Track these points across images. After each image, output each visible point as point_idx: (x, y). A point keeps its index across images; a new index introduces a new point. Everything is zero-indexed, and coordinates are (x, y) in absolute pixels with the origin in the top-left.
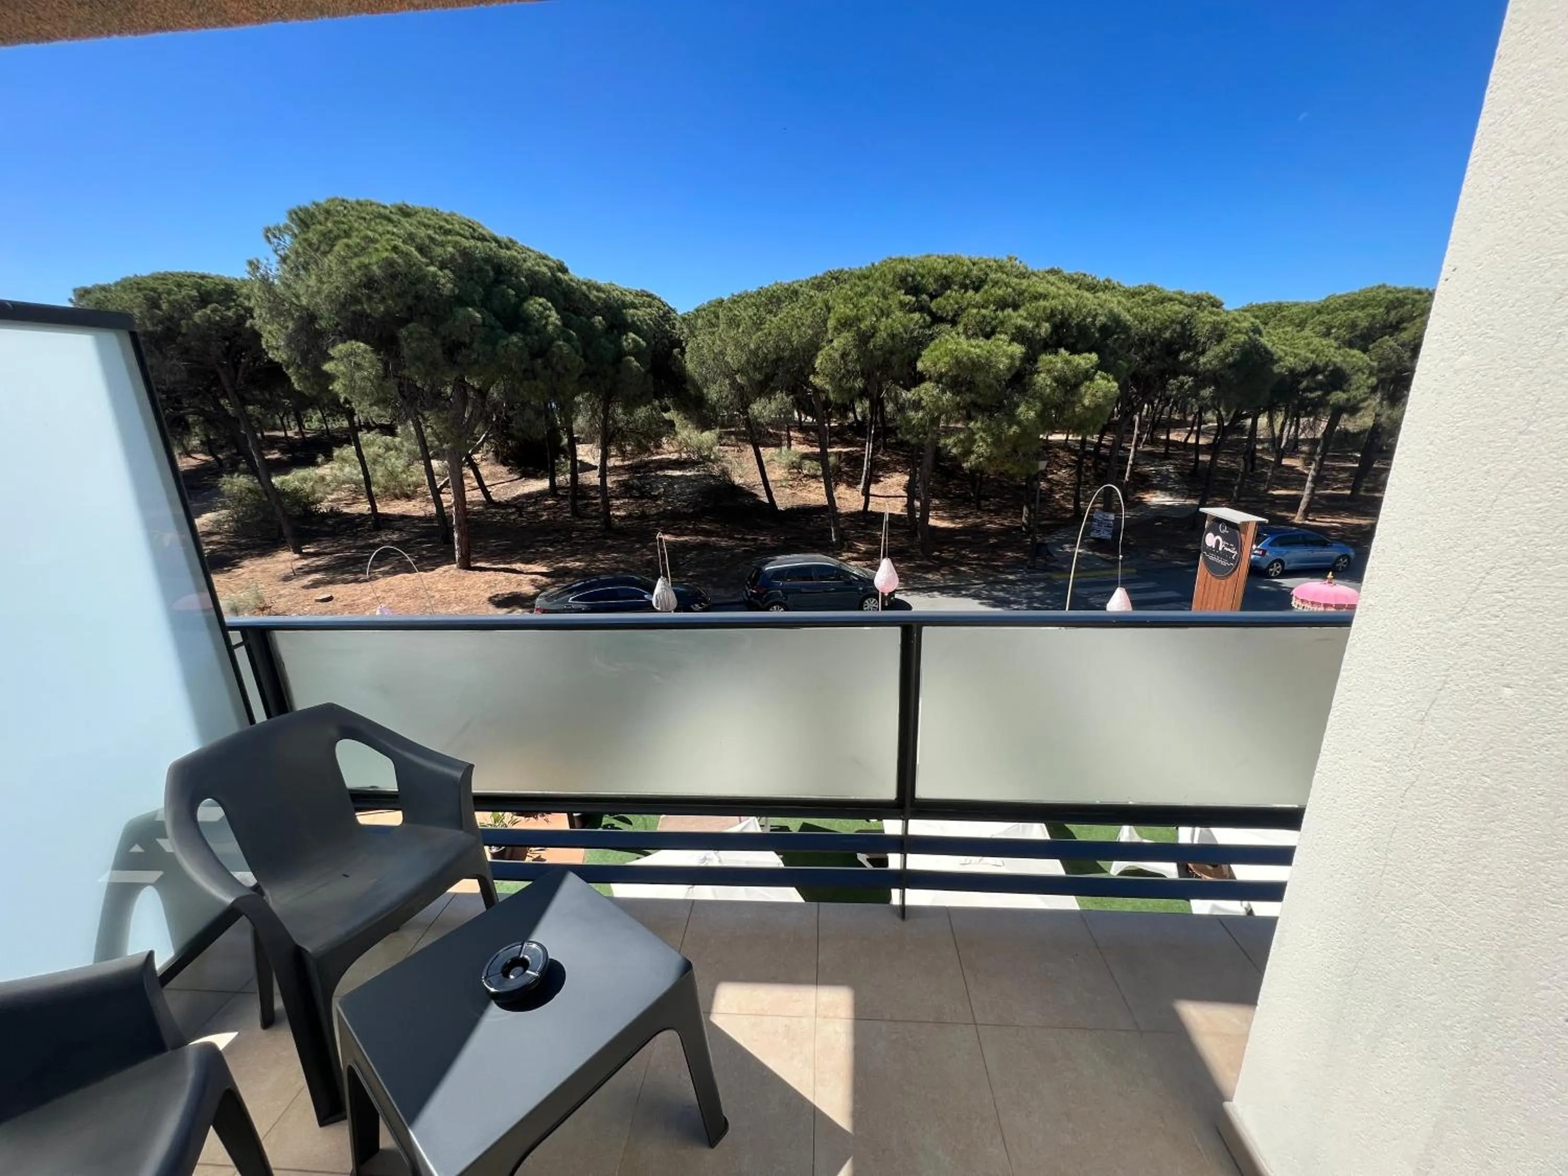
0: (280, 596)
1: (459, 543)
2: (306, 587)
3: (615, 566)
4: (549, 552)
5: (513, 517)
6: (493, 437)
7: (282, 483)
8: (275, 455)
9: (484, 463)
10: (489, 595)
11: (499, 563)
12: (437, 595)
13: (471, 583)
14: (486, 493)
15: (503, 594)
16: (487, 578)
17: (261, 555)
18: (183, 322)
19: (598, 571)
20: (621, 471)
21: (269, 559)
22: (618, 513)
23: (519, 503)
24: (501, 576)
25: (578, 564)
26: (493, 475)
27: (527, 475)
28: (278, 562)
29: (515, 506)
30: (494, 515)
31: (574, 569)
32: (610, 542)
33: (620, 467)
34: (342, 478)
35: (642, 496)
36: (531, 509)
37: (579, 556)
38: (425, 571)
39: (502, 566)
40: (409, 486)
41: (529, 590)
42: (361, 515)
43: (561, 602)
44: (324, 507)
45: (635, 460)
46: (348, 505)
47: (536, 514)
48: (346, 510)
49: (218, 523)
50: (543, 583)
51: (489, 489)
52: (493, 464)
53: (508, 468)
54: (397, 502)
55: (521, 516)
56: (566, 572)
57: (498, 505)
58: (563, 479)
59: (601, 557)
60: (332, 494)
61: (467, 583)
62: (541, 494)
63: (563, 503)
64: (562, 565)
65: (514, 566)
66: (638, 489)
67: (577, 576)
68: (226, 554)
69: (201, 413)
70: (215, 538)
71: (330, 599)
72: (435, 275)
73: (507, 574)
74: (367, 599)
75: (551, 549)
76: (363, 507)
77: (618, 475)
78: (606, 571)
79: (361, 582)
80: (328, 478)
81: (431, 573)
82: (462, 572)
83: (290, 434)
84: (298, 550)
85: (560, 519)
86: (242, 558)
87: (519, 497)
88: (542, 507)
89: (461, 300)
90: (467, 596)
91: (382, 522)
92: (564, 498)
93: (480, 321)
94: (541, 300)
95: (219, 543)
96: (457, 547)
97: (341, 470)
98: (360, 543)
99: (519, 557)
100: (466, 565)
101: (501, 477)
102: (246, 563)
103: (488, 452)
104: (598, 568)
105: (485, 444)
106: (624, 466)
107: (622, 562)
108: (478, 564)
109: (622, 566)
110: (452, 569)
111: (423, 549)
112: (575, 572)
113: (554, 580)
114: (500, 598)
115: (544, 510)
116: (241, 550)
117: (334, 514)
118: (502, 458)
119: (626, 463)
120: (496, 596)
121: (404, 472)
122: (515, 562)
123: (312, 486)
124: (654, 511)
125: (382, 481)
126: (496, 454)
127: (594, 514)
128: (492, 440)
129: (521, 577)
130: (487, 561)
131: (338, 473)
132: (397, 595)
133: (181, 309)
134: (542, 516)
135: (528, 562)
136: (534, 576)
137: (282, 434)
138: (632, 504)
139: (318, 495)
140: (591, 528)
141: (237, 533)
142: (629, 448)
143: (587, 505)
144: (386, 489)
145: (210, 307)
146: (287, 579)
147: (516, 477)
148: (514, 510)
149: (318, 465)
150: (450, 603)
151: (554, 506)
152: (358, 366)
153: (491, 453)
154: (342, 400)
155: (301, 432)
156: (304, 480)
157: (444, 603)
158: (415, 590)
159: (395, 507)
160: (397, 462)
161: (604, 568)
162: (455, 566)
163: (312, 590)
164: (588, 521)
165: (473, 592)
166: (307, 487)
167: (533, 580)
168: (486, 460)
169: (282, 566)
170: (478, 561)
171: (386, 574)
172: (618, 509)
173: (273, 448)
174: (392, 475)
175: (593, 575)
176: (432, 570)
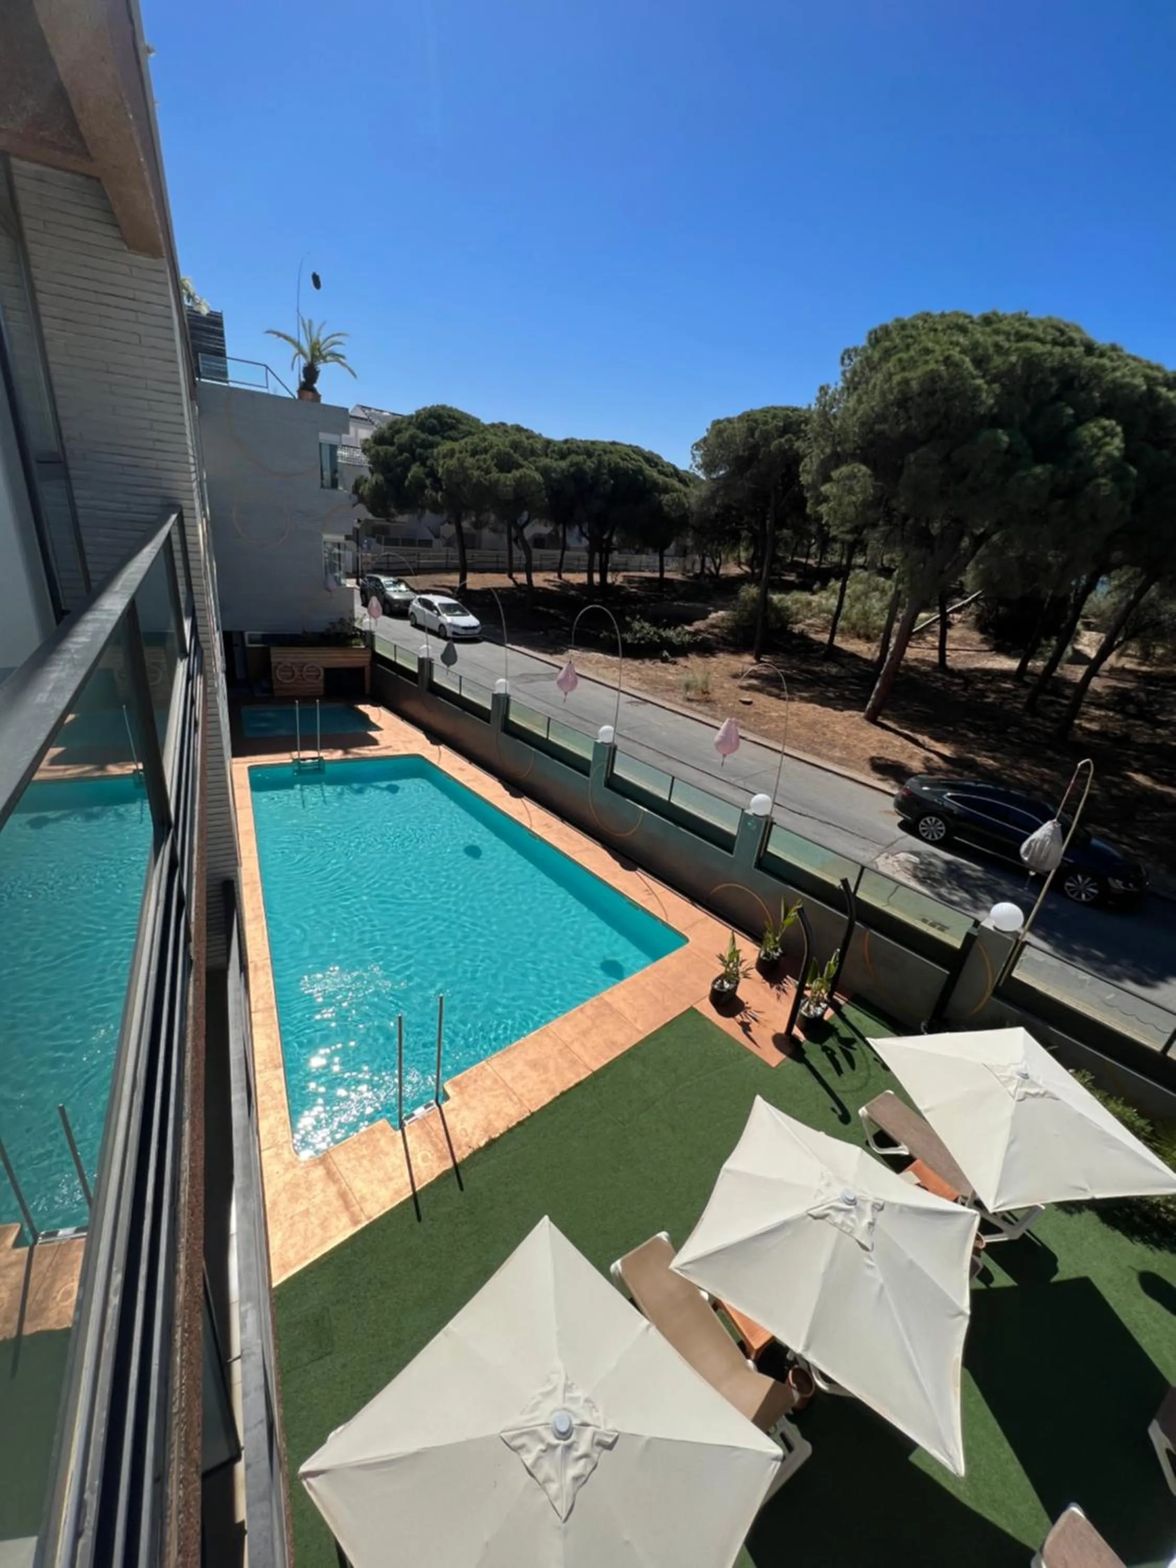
0: (722, 687)
1: (877, 694)
2: (742, 688)
3: (1037, 782)
4: (968, 737)
5: (955, 688)
6: (984, 600)
7: (780, 600)
8: (792, 577)
9: (960, 625)
10: (874, 754)
11: (906, 728)
12: (829, 735)
13: (867, 736)
14: (942, 656)
15: (887, 760)
16: (884, 738)
17: (733, 653)
18: (763, 449)
19: (1012, 781)
20: (1130, 677)
21: (735, 658)
22: (1087, 725)
23: (969, 677)
24: (899, 741)
25: (991, 762)
26: (962, 640)
27: (1000, 649)
28: (740, 662)
29: (963, 678)
30: (937, 679)
31: (983, 766)
32: (1050, 753)
33: (1131, 672)
34: (824, 607)
35: (1140, 715)
36: (981, 686)
37: (999, 755)
38: (835, 709)
39: (906, 732)
40: (874, 629)
41: (916, 765)
42: (821, 643)
43: (935, 794)
44: (797, 628)
45: (1161, 669)
46: (817, 632)
47: (982, 694)
48: (813, 636)
49: (723, 619)
50: (935, 765)
51: (948, 653)
52: (968, 628)
53: (982, 636)
54: (856, 641)
55: (965, 690)
56: (972, 766)
57: (951, 672)
58: (1038, 664)
59: (1026, 766)
60: (809, 619)
61: (862, 734)
62: (1004, 675)
63: (1023, 692)
64: (971, 756)
65: (920, 738)
66: (1139, 704)
67: (980, 774)
68: (714, 644)
69: (750, 529)
70: (716, 631)
71: (749, 703)
72: (978, 389)
73: (905, 742)
74: (774, 714)
75: (971, 735)
76: (824, 637)
77: (1118, 680)
78: (1021, 785)
79: (780, 699)
80: (814, 604)
81: (837, 713)
82: (865, 723)
83: (811, 562)
84: (758, 658)
85: (1007, 707)
86: (722, 651)
87: (977, 670)
88: (993, 688)
89: (994, 421)
90: (855, 746)
91: (832, 653)
92: (1026, 685)
93: (1005, 446)
94: (1106, 423)
95: (716, 635)
96: (873, 696)
97: (827, 599)
98: (804, 667)
99: (931, 730)
100: (872, 719)
101: (970, 645)
102: (721, 655)
103: (971, 614)
104: (1014, 777)
105: (973, 605)
106: (1138, 671)
107: (1050, 782)
108: (885, 722)
109: (1046, 787)
110: (857, 716)
111: (849, 690)
112: (981, 769)
113: (950, 768)
114: (882, 762)
115: (994, 692)
116: (725, 645)
117: (802, 636)
118: (982, 625)
119: (1144, 668)
120: (880, 758)
121: (877, 614)
122: (923, 734)
123: (798, 609)
124: (1144, 739)
125: (854, 617)
126: (979, 618)
127: (1054, 715)
128: (982, 604)
129: (917, 750)
130: (895, 722)
131: (824, 602)
132: (799, 721)
133: (767, 438)
134: (988, 697)
135: (938, 739)
136: (932, 755)
137: (804, 560)
138: (1118, 720)
139: (800, 617)
140: (1038, 730)
141: (731, 631)
142: (1160, 651)
143: (1052, 703)
144: (854, 627)
145: (787, 437)
146: (736, 676)
147: (987, 648)
148: (961, 681)
149: (814, 593)
150: (835, 747)
151: (1009, 690)
152: (851, 491)
153: (973, 617)
154: (823, 522)
155: (820, 563)
156: (796, 601)
157: (830, 744)
158: (815, 723)
159: (852, 644)
160: (876, 604)
161: (1018, 779)
162: (862, 714)
163: (744, 692)
164: (1040, 721)
165: (863, 745)
166: (794, 608)
167: (928, 759)
168: (964, 622)
169: (740, 665)
170: (888, 719)
171: (802, 699)
172: (1092, 720)
173: (792, 571)
174: (865, 615)
175: (1002, 782)
176: (842, 710)
